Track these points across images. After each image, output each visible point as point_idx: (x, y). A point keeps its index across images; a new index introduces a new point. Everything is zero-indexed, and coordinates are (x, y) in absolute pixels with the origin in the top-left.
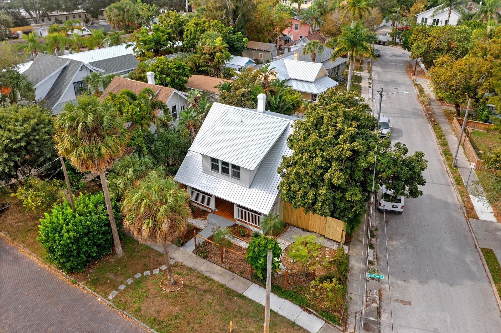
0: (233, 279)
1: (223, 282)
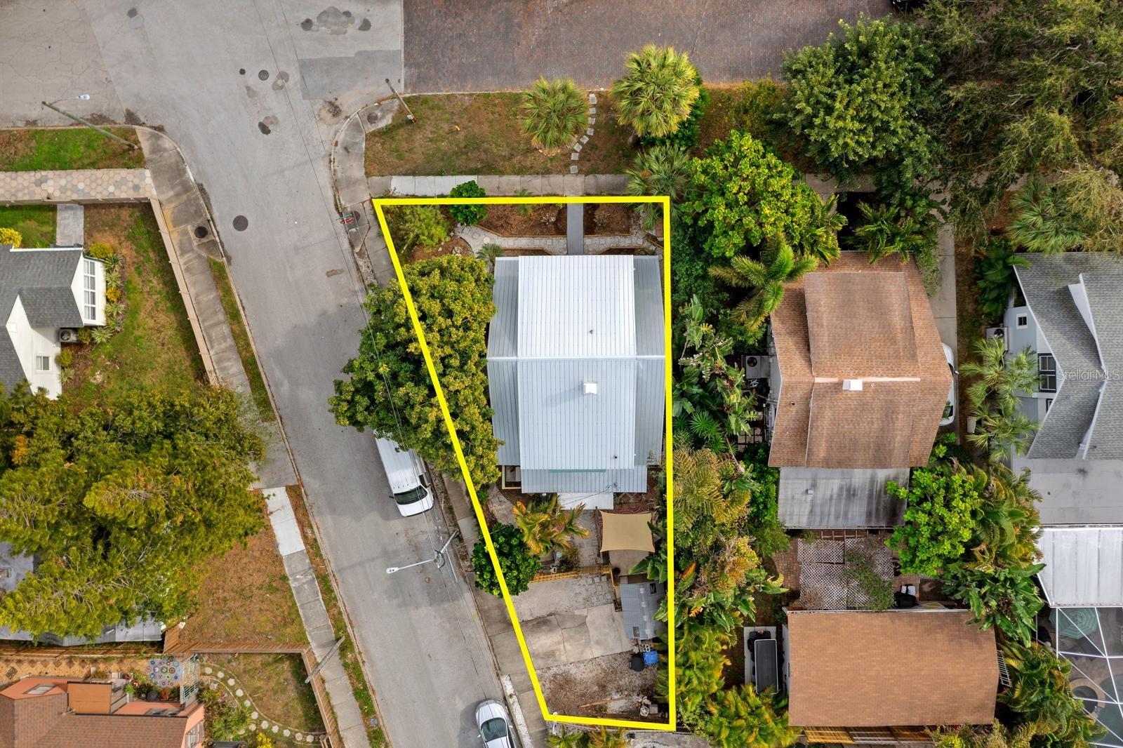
0: (498, 188)
1: (505, 178)
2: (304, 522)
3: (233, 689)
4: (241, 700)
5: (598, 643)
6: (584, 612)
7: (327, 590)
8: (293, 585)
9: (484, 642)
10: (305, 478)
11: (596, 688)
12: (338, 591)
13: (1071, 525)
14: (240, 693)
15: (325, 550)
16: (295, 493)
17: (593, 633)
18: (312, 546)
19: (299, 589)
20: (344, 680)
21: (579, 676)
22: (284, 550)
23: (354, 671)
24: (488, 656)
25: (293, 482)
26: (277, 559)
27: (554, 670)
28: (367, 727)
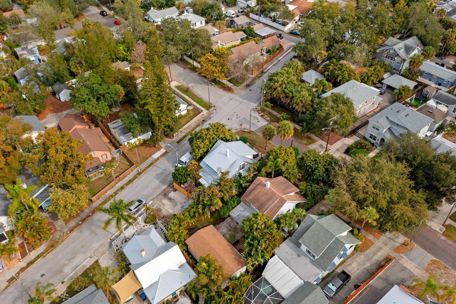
2: (161, 156)
3: (117, 163)
4: (116, 165)
5: (173, 210)
6: (179, 204)
7: (150, 166)
8: (147, 160)
9: (158, 194)
10: (170, 153)
11: (162, 216)
12: (151, 167)
13: (285, 263)
14: (117, 164)
15: (158, 162)
16: (166, 152)
17: (175, 208)
18: (158, 159)
19: (147, 162)
20: (132, 177)
21: (163, 212)
22: (153, 156)
23: (135, 177)
24: (155, 196)
25: (168, 151)
26: (151, 156)
27: (161, 207)
28: (124, 186)
